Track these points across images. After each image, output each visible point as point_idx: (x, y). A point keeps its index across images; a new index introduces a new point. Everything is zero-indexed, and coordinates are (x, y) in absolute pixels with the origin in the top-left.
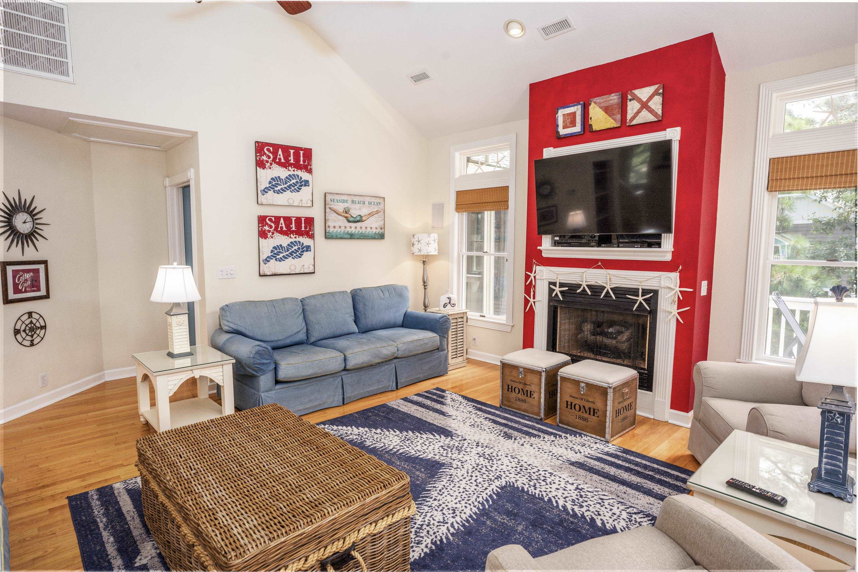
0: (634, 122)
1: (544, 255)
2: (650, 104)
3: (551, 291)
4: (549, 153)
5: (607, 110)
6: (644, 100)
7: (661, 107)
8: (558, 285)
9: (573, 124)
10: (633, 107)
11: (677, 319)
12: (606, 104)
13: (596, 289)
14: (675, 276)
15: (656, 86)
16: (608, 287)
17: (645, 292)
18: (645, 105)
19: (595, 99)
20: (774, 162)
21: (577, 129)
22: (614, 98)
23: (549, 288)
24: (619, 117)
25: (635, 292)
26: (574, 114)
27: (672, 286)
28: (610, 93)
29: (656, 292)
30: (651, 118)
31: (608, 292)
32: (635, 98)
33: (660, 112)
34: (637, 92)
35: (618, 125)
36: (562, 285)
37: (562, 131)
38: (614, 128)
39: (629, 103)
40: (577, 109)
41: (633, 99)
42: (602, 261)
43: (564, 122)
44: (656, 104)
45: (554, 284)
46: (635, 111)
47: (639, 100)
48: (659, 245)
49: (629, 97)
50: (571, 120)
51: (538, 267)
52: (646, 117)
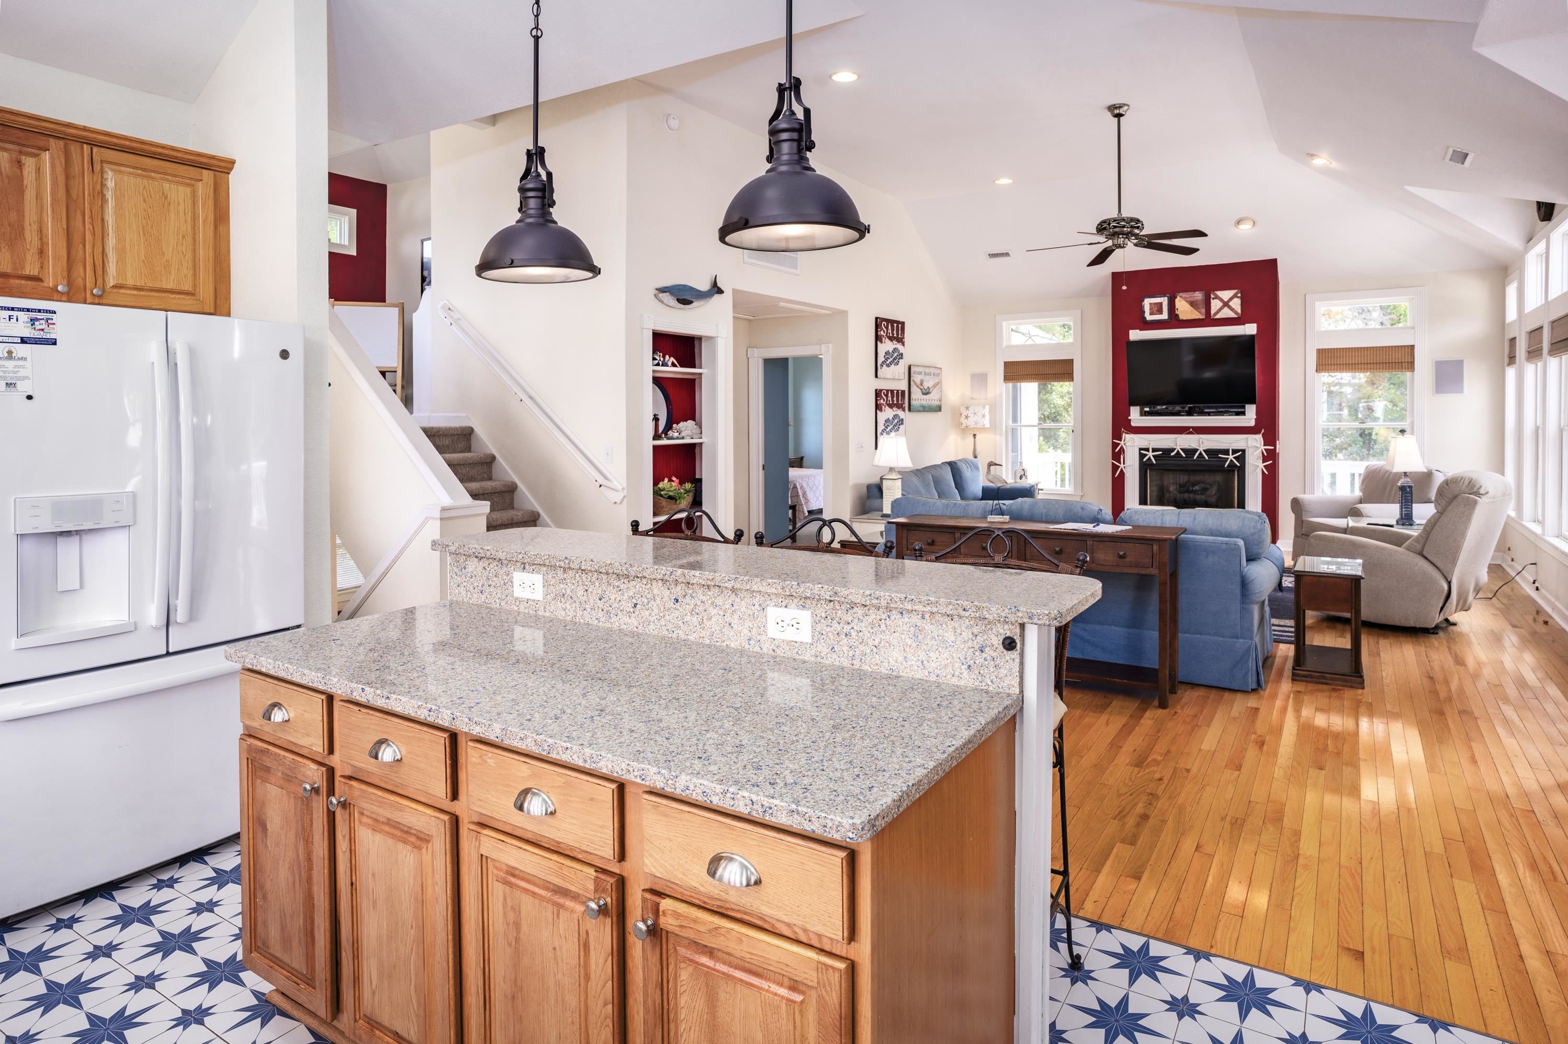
0: (1218, 317)
1: (1133, 424)
2: (1231, 304)
3: (1142, 456)
4: (1135, 335)
5: (1193, 304)
6: (1226, 300)
7: (1240, 307)
8: (1151, 450)
9: (1160, 311)
10: (1215, 305)
11: (1263, 471)
12: (1192, 300)
13: (1190, 452)
14: (1258, 439)
15: (1235, 291)
16: (1201, 449)
17: (1235, 451)
18: (1226, 304)
19: (1181, 294)
20: (1320, 352)
21: (1165, 316)
22: (1199, 296)
23: (1140, 453)
24: (1203, 311)
25: (1226, 452)
26: (1161, 304)
27: (1258, 445)
28: (1195, 291)
29: (1244, 451)
30: (1232, 315)
31: (1201, 453)
32: (1217, 297)
33: (1239, 311)
34: (1219, 293)
35: (1203, 317)
36: (1154, 450)
37: (1149, 317)
38: (1199, 319)
39: (1212, 301)
40: (1164, 301)
41: (1216, 298)
42: (1193, 428)
43: (1150, 309)
44: (1236, 304)
45: (1147, 450)
46: (1218, 307)
47: (1221, 300)
48: (1243, 413)
49: (1212, 296)
50: (1158, 309)
51: (1127, 435)
52: (1226, 313)
